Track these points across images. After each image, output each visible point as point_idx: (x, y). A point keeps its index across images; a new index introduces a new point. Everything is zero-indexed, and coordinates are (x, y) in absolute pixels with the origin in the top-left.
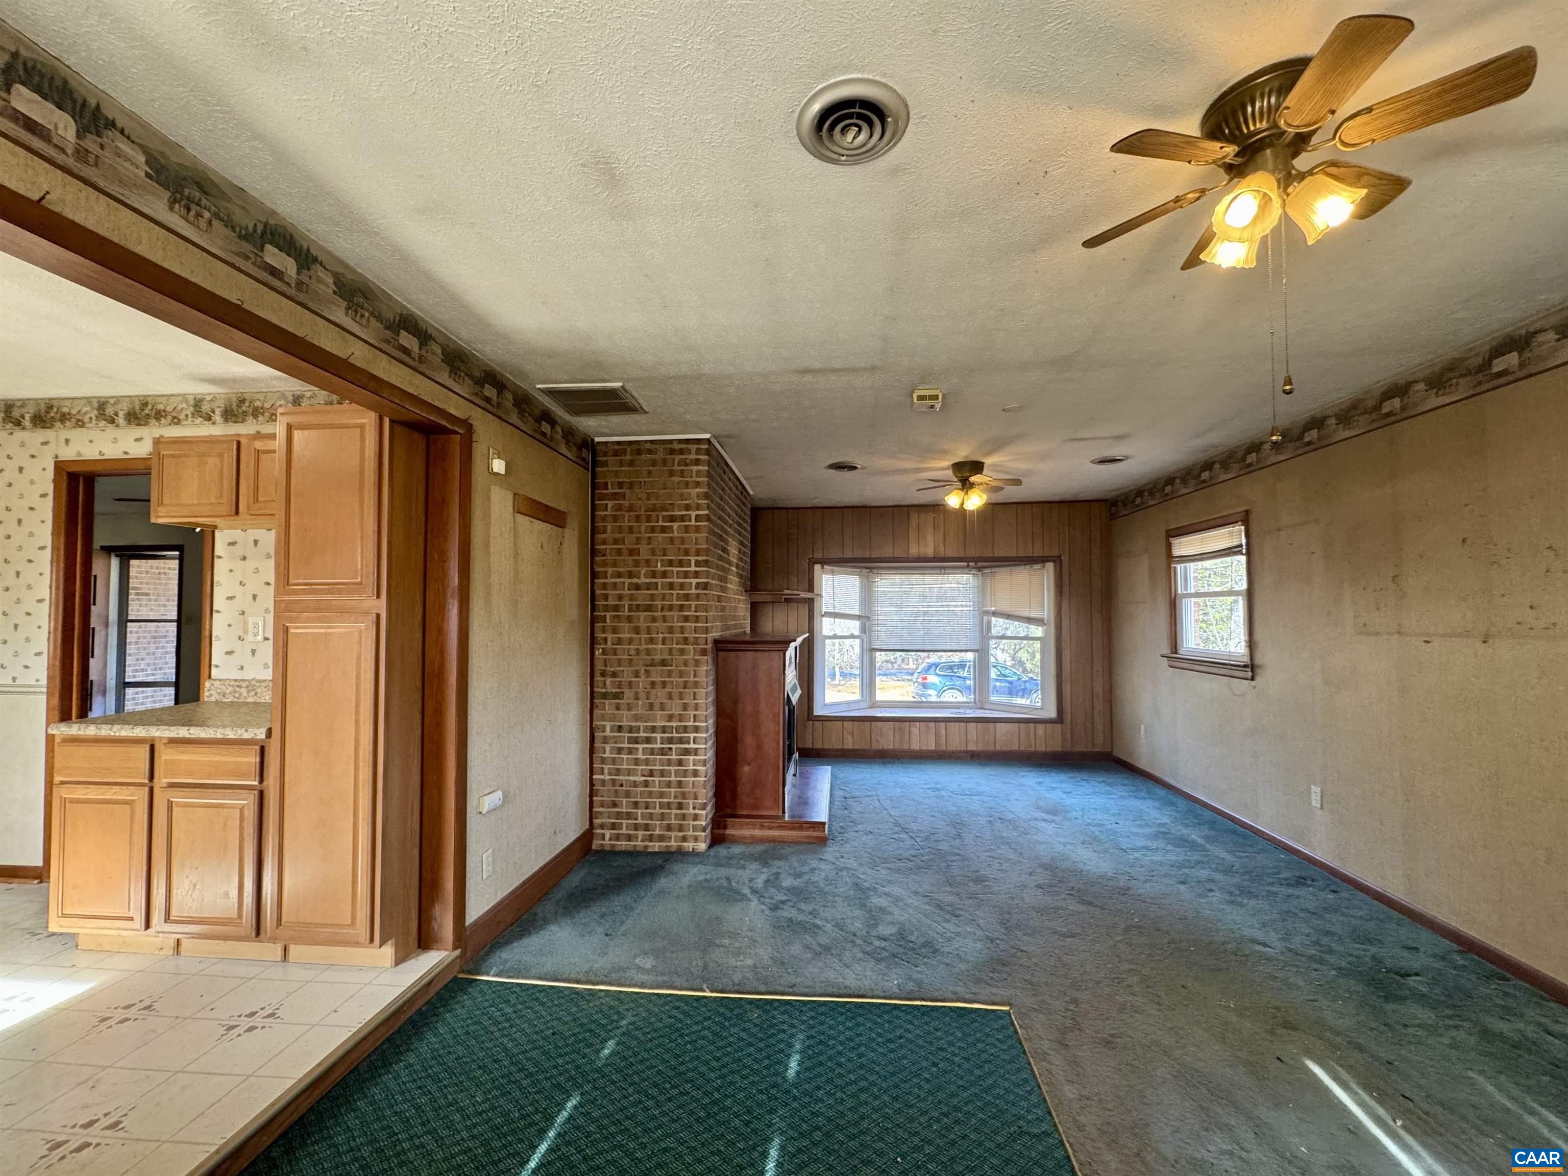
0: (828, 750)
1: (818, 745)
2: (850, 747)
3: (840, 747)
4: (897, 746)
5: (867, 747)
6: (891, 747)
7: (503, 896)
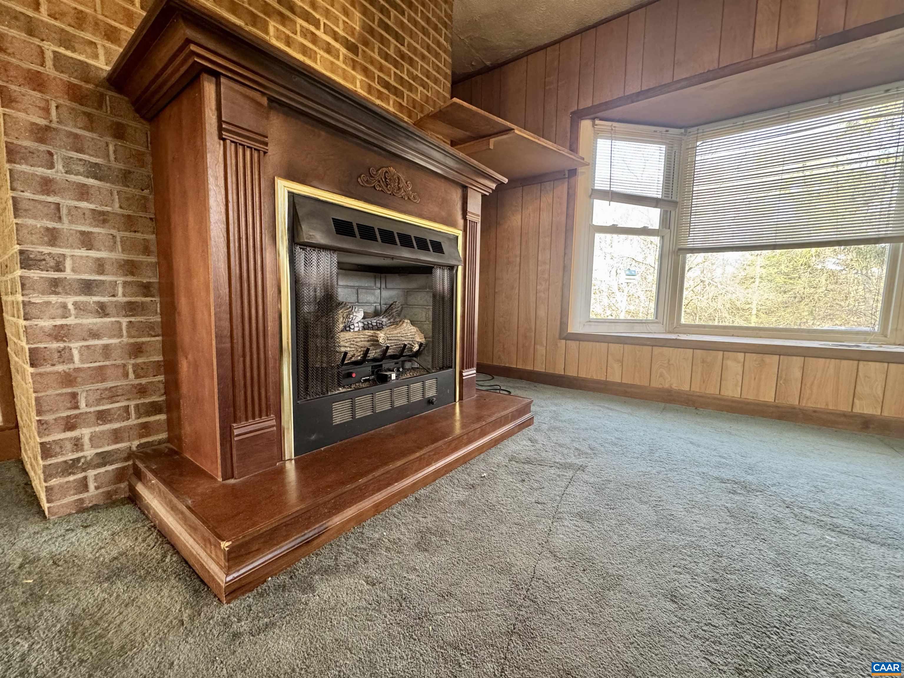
0: (584, 380)
1: (572, 372)
2: (617, 379)
3: (603, 379)
4: (696, 388)
5: (645, 383)
6: (686, 388)
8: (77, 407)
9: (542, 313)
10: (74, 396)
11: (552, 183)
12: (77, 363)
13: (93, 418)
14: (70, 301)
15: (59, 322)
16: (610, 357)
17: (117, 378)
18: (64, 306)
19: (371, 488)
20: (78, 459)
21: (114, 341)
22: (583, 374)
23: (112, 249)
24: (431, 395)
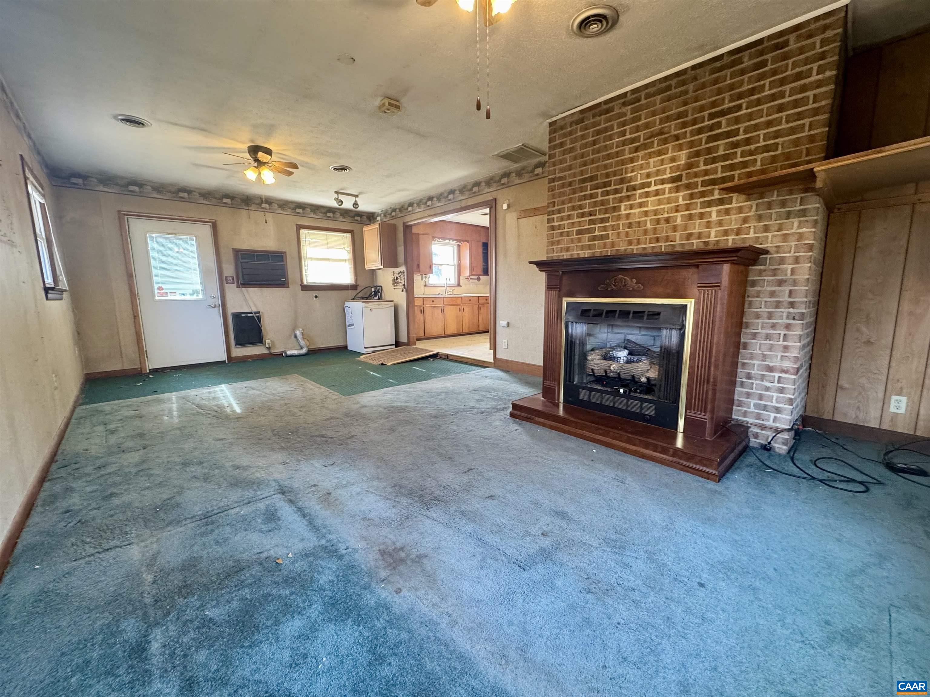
7: (514, 360)
24: (647, 413)
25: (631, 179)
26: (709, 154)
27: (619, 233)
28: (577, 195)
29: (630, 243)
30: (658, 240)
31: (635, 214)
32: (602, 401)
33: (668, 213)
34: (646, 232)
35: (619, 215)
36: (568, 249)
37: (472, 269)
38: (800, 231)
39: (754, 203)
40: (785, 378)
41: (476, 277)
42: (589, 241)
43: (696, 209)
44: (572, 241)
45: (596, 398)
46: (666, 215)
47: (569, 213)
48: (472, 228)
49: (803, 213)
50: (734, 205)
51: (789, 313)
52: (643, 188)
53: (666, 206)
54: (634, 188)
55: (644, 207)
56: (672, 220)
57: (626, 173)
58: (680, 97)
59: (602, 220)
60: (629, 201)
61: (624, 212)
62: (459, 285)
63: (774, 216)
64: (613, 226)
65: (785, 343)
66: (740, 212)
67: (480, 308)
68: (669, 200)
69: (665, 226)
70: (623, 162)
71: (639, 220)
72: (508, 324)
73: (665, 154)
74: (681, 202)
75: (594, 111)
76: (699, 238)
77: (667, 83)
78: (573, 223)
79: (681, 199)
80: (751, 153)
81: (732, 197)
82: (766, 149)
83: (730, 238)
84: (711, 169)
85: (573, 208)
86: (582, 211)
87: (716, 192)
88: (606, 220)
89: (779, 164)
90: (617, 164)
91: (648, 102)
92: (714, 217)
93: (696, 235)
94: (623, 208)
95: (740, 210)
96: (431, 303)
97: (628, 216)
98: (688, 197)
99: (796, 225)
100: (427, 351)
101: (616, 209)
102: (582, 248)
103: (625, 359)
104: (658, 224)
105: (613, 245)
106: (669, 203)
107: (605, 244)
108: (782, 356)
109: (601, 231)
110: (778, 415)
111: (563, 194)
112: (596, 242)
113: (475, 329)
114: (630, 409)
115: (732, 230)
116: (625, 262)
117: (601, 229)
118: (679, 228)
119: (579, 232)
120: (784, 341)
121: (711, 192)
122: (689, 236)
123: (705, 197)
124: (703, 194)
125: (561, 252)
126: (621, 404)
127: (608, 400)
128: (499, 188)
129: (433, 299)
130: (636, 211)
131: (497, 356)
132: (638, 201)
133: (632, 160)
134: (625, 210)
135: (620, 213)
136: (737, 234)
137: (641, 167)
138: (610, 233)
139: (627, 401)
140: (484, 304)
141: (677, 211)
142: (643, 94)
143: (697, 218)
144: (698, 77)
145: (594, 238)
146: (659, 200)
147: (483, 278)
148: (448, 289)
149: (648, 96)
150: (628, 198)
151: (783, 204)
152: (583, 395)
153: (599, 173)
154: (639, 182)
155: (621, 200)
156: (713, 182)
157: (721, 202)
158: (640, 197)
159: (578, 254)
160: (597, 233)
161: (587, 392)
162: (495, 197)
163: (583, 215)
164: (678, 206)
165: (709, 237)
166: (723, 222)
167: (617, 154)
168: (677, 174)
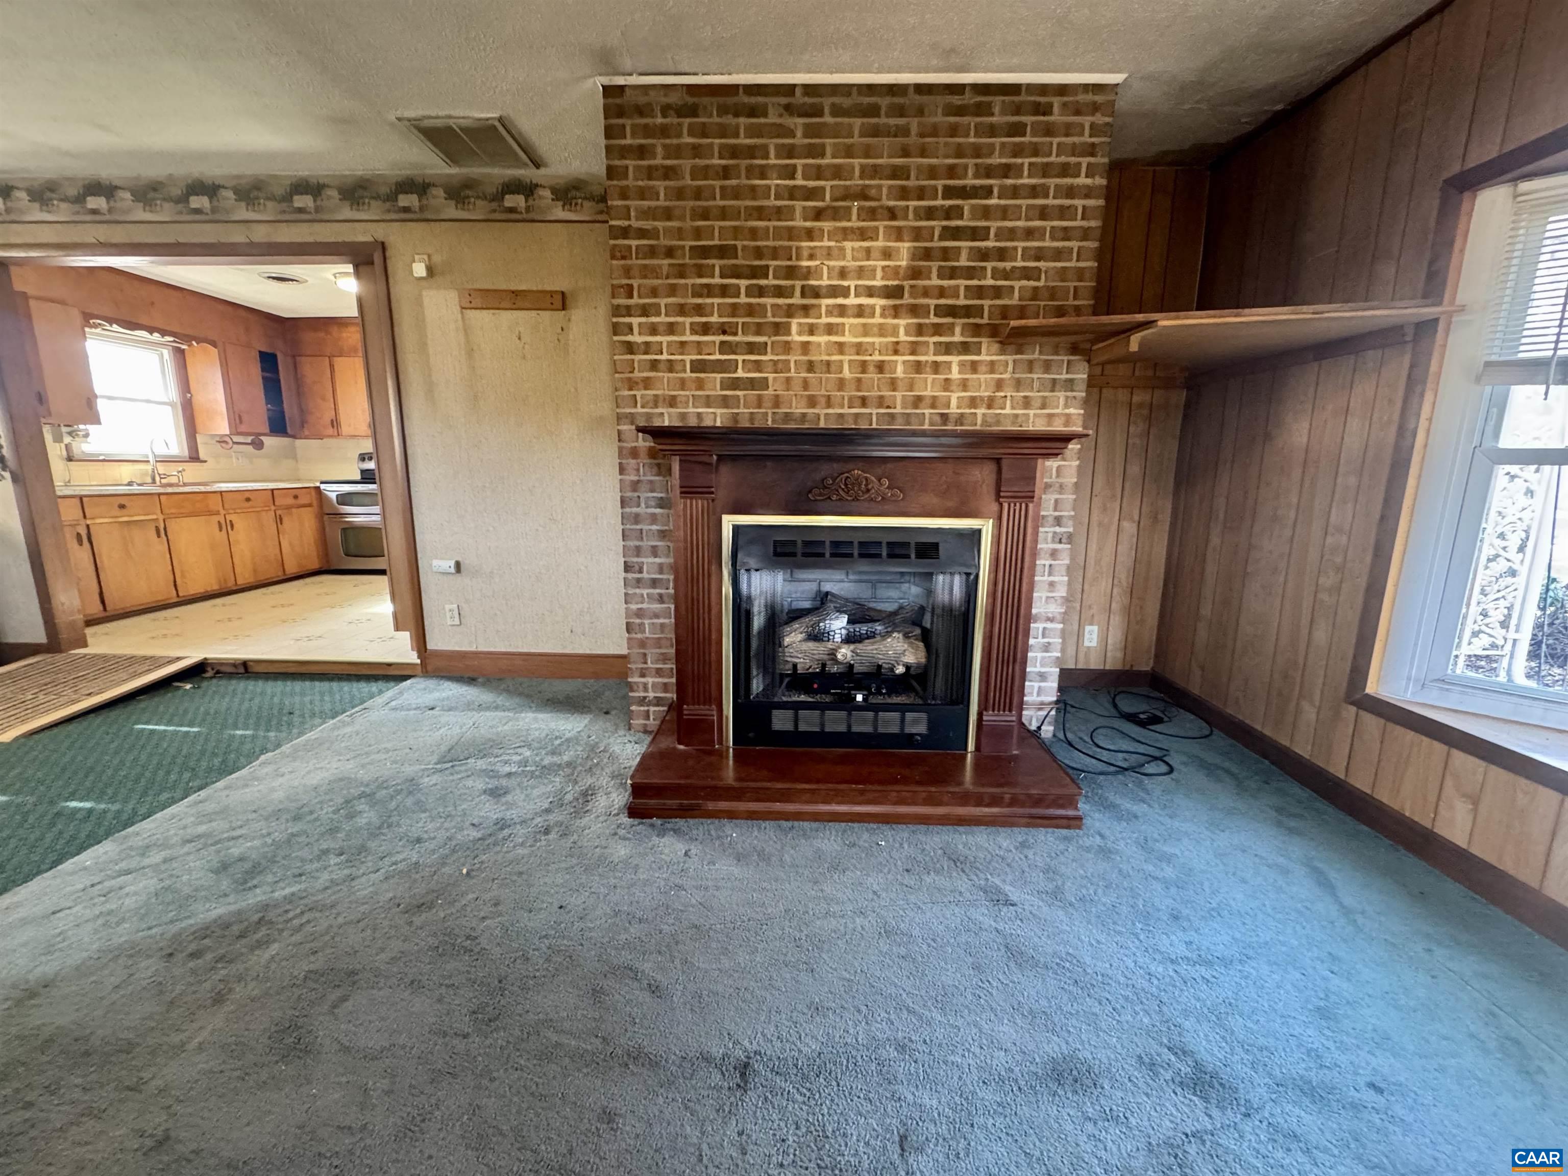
2: (1458, 837)
7: (482, 648)
8: (646, 663)
9: (1321, 635)
10: (645, 655)
11: (1380, 352)
12: (647, 635)
13: (654, 673)
14: (645, 592)
15: (640, 606)
16: (1449, 783)
17: (667, 647)
18: (642, 595)
19: (748, 795)
20: (645, 698)
21: (667, 621)
22: (1384, 796)
23: (668, 556)
24: (914, 731)
25: (808, 273)
26: (946, 260)
27: (788, 380)
28: (689, 281)
29: (812, 402)
30: (864, 402)
31: (819, 344)
32: (822, 725)
33: (880, 354)
34: (841, 384)
35: (787, 343)
36: (672, 402)
37: (236, 419)
38: (1067, 411)
39: (1010, 358)
40: (1051, 629)
41: (249, 439)
42: (722, 389)
43: (926, 354)
44: (683, 384)
45: (809, 722)
46: (877, 357)
47: (672, 319)
48: (221, 307)
49: (1069, 384)
50: (984, 357)
51: (1055, 533)
52: (835, 296)
53: (877, 340)
54: (816, 293)
55: (836, 334)
56: (887, 367)
57: (799, 258)
58: (895, 136)
59: (752, 348)
60: (807, 316)
61: (796, 337)
62: (194, 457)
63: (1036, 385)
64: (775, 363)
65: (1051, 578)
66: (992, 371)
67: (280, 520)
68: (882, 331)
69: (876, 376)
70: (791, 234)
71: (827, 358)
72: (458, 565)
73: (872, 239)
74: (902, 337)
75: (721, 100)
76: (933, 406)
77: (873, 100)
78: (683, 344)
79: (902, 331)
80: (1006, 275)
81: (980, 343)
82: (1027, 274)
83: (980, 411)
84: (950, 287)
85: (682, 310)
86: (704, 319)
87: (958, 330)
88: (761, 349)
89: (1042, 303)
90: (779, 233)
91: (836, 124)
92: (955, 374)
93: (928, 402)
94: (794, 328)
95: (992, 367)
96: (117, 512)
97: (805, 346)
98: (913, 330)
99: (1062, 401)
100: (156, 662)
101: (779, 329)
102: (708, 402)
103: (844, 632)
104: (864, 372)
105: (777, 402)
106: (882, 335)
107: (760, 398)
108: (1048, 598)
109: (749, 371)
110: (1043, 684)
111: (652, 272)
112: (740, 393)
113: (274, 572)
114: (881, 730)
115: (982, 398)
116: (876, 445)
117: (750, 366)
118: (900, 383)
119: (697, 367)
120: (1050, 574)
121: (950, 329)
122: (918, 401)
123: (941, 335)
124: (937, 330)
125: (656, 406)
126: (862, 724)
127: (836, 722)
128: (388, 217)
129: (122, 501)
130: (821, 339)
131: (431, 645)
132: (824, 320)
133: (810, 234)
134: (800, 333)
135: (789, 338)
136: (989, 407)
137: (829, 253)
138: (771, 376)
139: (876, 717)
140: (289, 508)
141: (896, 352)
142: (827, 102)
143: (928, 369)
144: (926, 111)
145: (735, 384)
146: (864, 325)
147: (270, 442)
148: (161, 468)
149: (837, 111)
150: (806, 310)
151: (1047, 366)
152: (781, 721)
153: (739, 244)
154: (825, 282)
155: (790, 312)
156: (952, 311)
157: (965, 348)
158: (829, 313)
159: (699, 415)
160: (740, 373)
161: (790, 713)
162: (381, 238)
163: (705, 329)
164: (897, 343)
165: (949, 407)
166: (970, 383)
167: (779, 213)
168: (896, 283)
